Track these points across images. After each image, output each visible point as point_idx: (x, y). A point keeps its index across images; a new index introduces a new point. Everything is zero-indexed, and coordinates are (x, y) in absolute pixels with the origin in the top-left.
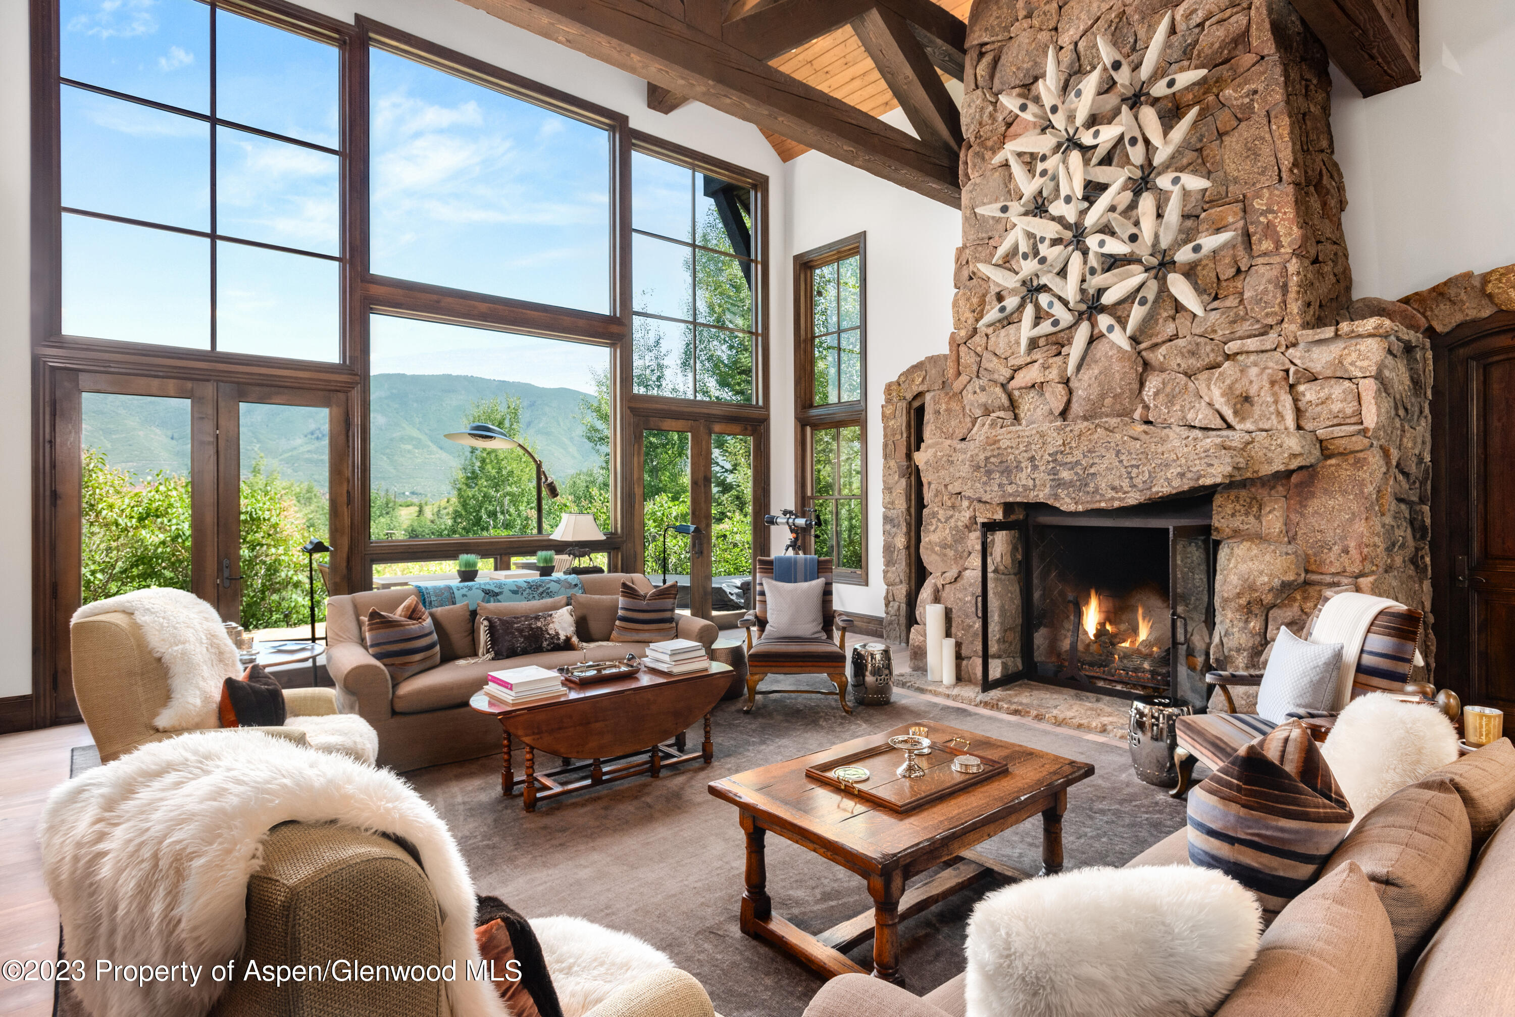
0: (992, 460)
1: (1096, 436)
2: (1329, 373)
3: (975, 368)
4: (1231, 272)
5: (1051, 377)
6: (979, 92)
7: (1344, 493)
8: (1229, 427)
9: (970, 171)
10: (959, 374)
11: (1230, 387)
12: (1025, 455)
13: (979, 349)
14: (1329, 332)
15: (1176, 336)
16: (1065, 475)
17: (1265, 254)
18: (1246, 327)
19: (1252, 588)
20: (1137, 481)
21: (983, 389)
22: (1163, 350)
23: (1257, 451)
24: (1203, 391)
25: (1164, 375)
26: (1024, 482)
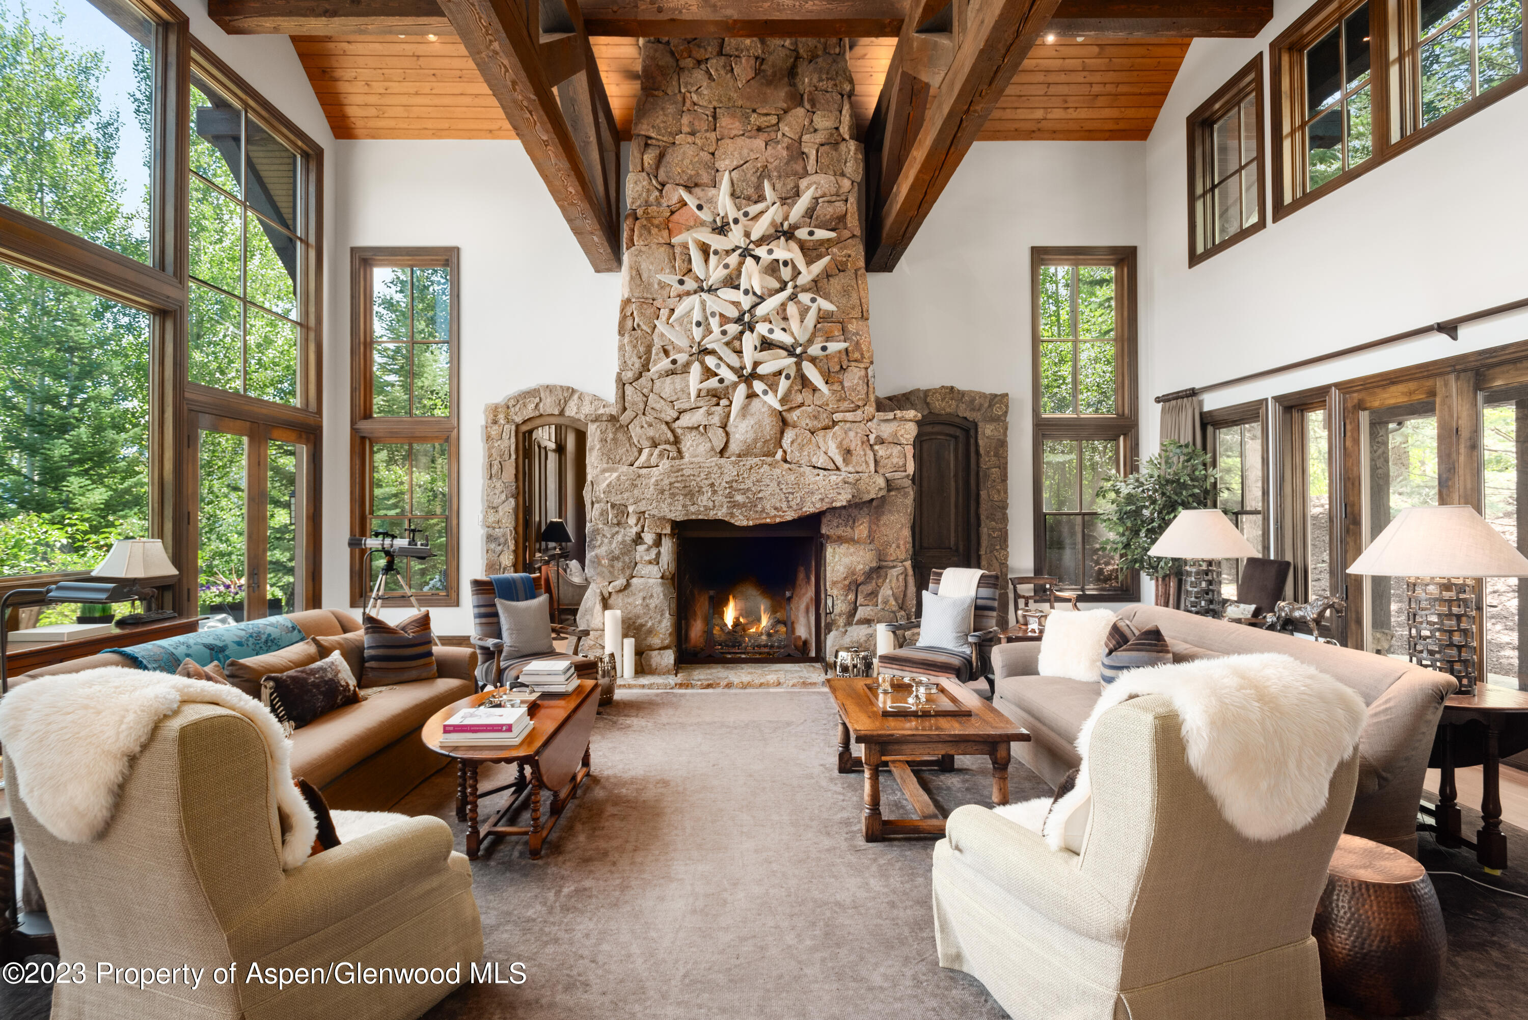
0: (676, 485)
1: (762, 470)
2: (890, 440)
3: (642, 406)
4: (838, 368)
5: (713, 422)
6: (644, 174)
7: (898, 512)
8: (838, 469)
9: (635, 238)
10: (625, 409)
11: (841, 443)
12: (707, 482)
13: (645, 391)
14: (890, 415)
15: (802, 405)
16: (739, 498)
17: (856, 361)
18: (845, 405)
19: (853, 573)
20: (792, 503)
21: (650, 425)
22: (797, 412)
23: (862, 486)
24: (821, 444)
25: (797, 430)
26: (705, 503)
